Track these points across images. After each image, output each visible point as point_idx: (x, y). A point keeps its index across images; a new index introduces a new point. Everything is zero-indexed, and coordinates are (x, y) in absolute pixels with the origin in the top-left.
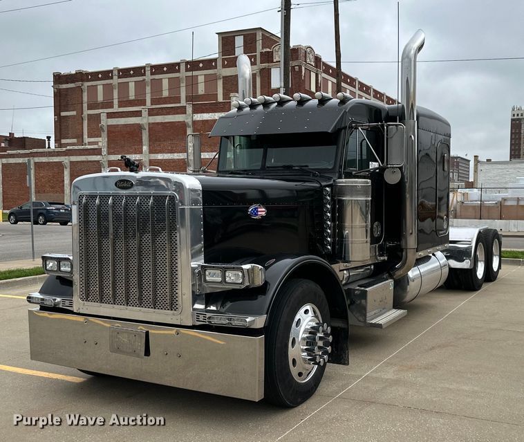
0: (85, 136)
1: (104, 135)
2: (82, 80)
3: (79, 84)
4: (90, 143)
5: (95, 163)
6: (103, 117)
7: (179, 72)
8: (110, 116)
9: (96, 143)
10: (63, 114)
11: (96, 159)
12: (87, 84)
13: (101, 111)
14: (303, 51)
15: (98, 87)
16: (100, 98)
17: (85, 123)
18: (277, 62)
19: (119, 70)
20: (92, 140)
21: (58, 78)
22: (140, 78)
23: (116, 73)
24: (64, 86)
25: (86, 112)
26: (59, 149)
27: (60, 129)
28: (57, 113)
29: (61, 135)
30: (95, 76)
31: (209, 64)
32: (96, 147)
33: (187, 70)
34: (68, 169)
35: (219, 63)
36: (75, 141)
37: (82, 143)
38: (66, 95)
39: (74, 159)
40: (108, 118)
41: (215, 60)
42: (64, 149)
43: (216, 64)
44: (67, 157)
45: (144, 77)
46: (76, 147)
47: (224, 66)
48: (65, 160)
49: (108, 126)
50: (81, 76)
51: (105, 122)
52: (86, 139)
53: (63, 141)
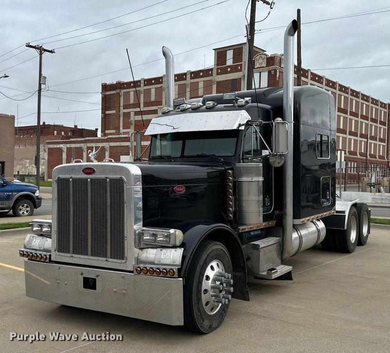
0: (121, 128)
1: (132, 127)
2: (120, 88)
3: (118, 91)
4: (124, 133)
5: (126, 147)
6: (132, 114)
7: (186, 80)
8: (136, 113)
9: (128, 133)
10: (107, 112)
11: (126, 145)
12: (123, 91)
13: (131, 110)
14: (279, 58)
15: (131, 93)
16: (132, 101)
17: (122, 118)
18: (257, 68)
19: (145, 80)
20: (126, 130)
21: (105, 87)
22: (159, 86)
23: (142, 82)
24: (108, 93)
25: (122, 111)
26: (103, 138)
27: (105, 123)
28: (103, 112)
29: (105, 127)
30: (128, 85)
31: (207, 72)
32: (127, 136)
33: (191, 78)
34: (108, 152)
35: (215, 72)
36: (114, 131)
37: (119, 133)
38: (110, 99)
39: (113, 144)
40: (135, 115)
41: (212, 70)
42: (106, 137)
43: (212, 73)
44: (108, 143)
45: (161, 85)
46: (114, 136)
47: (218, 74)
48: (106, 145)
49: (135, 121)
50: (120, 86)
51: (133, 118)
52: (122, 130)
53: (107, 132)
